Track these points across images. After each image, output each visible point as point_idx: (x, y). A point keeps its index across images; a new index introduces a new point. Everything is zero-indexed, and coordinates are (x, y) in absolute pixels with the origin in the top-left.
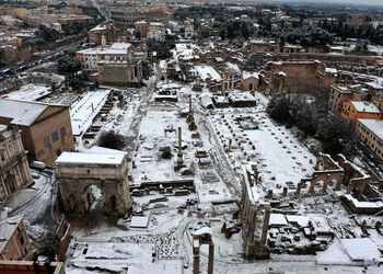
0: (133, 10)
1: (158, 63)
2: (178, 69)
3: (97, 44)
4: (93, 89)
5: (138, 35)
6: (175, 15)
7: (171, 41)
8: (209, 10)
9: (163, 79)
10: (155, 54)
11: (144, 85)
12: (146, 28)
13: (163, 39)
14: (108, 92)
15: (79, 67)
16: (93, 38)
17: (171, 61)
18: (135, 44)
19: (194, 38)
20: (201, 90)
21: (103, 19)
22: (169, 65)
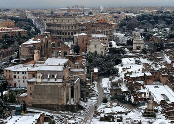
0: (72, 21)
1: (99, 81)
2: (124, 89)
3: (29, 60)
4: (19, 112)
5: (77, 49)
6: (121, 25)
7: (116, 56)
8: (163, 18)
9: (105, 101)
10: (96, 70)
11: (81, 108)
12: (86, 41)
13: (106, 53)
14: (37, 116)
15: (5, 86)
16: (24, 53)
17: (116, 79)
18: (73, 60)
19: (144, 51)
20: (154, 116)
21: (38, 31)
22: (114, 84)
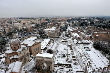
0: (57, 20)
1: (63, 32)
2: (68, 34)
3: (48, 28)
4: (46, 38)
5: (58, 26)
6: (68, 20)
7: (66, 27)
8: (76, 19)
9: (64, 36)
10: (62, 30)
11: (59, 38)
12: (60, 24)
13: (64, 26)
14: (50, 39)
15: (44, 33)
16: (48, 26)
17: (66, 32)
18: (57, 28)
19: (72, 26)
20: (74, 39)
21: (50, 22)
22: (66, 33)
